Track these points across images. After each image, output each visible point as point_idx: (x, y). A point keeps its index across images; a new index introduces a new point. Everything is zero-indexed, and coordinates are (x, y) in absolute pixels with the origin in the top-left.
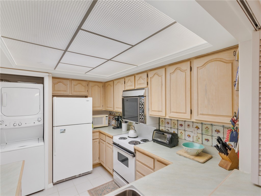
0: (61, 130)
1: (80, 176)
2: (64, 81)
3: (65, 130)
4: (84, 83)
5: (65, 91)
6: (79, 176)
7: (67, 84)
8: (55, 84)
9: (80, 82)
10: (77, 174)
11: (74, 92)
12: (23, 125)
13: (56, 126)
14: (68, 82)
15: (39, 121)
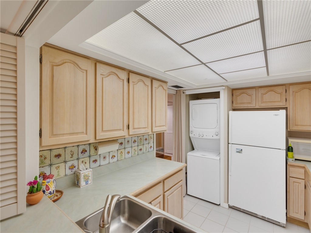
0: (237, 149)
1: (263, 219)
2: (249, 91)
3: (242, 150)
4: (279, 89)
5: (250, 103)
6: (261, 218)
7: (252, 94)
8: (237, 96)
9: (272, 88)
10: (260, 213)
11: (262, 103)
12: (205, 137)
13: (232, 144)
14: (253, 91)
15: (217, 135)
